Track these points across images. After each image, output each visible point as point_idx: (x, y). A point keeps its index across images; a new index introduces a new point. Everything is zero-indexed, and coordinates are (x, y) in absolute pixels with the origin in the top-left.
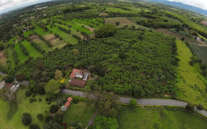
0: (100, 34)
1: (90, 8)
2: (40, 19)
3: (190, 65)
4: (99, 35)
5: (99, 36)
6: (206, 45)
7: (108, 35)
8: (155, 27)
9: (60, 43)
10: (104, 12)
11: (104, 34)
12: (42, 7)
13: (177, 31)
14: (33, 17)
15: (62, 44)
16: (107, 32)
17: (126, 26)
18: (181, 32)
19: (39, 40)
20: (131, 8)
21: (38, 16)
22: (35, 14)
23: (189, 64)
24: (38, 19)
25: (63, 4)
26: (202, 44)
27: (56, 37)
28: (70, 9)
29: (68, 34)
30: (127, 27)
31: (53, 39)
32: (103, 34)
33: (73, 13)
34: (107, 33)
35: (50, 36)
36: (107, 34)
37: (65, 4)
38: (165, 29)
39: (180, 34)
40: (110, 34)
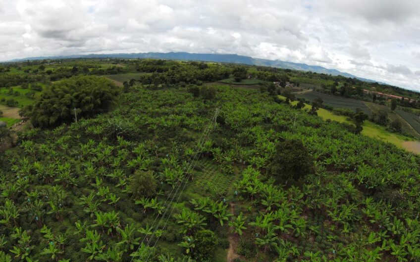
0: (55, 106)
4: (50, 114)
5: (52, 120)
6: (309, 90)
7: (92, 105)
11: (74, 104)
16: (87, 94)
17: (129, 84)
18: (245, 82)
26: (301, 91)
32: (69, 106)
34: (88, 98)
36: (87, 102)
39: (246, 85)
40: (99, 101)
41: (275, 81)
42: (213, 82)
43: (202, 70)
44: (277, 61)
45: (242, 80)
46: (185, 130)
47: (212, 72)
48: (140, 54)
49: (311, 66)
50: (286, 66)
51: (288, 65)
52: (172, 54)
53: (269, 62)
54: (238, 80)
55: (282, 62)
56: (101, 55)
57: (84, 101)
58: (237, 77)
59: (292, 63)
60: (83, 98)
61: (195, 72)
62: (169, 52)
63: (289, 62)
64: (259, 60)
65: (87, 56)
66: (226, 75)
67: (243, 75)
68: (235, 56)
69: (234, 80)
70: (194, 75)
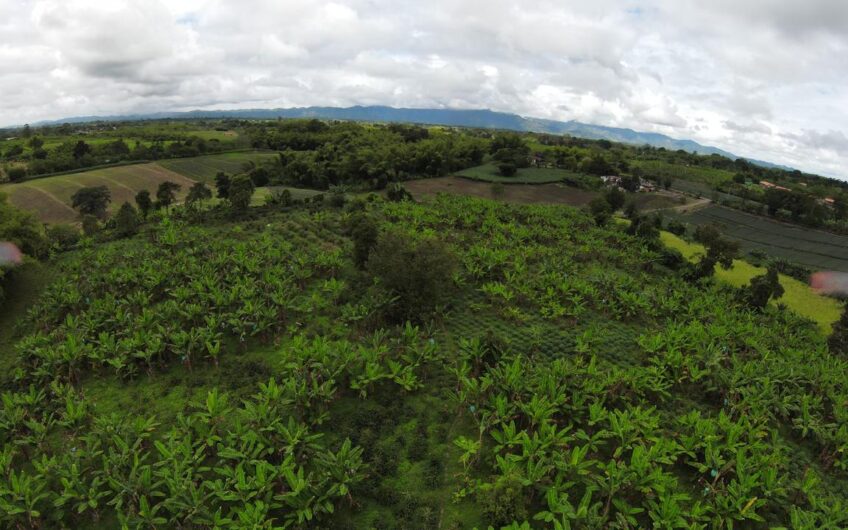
6: (702, 202)
8: (376, 181)
17: (154, 199)
18: (525, 175)
30: (166, 203)
38: (445, 180)
39: (530, 184)
41: (604, 174)
42: (441, 175)
43: (411, 144)
44: (571, 123)
45: (519, 171)
47: (439, 148)
48: (294, 110)
49: (641, 134)
50: (591, 134)
51: (595, 131)
52: (358, 109)
53: (555, 125)
54: (507, 172)
55: (581, 125)
56: (214, 112)
58: (506, 161)
59: (603, 128)
61: (393, 151)
62: (351, 105)
63: (595, 126)
64: (536, 121)
65: (187, 114)
66: (475, 157)
67: (518, 157)
68: (486, 114)
69: (498, 170)
70: (389, 159)
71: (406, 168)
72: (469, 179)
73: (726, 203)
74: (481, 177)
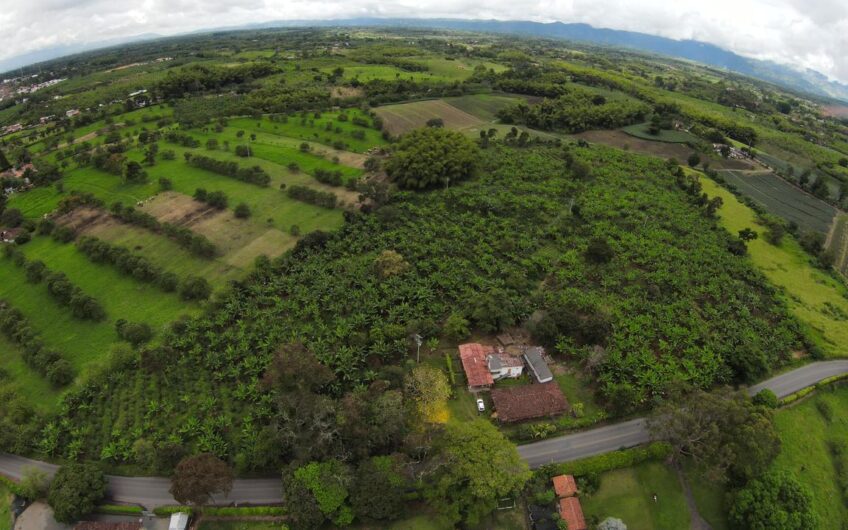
0: (425, 172)
1: (273, 73)
2: (62, 130)
3: (773, 247)
5: (422, 184)
6: (767, 171)
7: (459, 174)
8: (573, 129)
9: (250, 233)
10: (346, 85)
11: (444, 173)
12: (36, 82)
13: (653, 132)
14: (18, 125)
15: (260, 239)
17: (487, 133)
18: (666, 135)
19: (123, 227)
20: (430, 63)
21: (39, 121)
22: (21, 112)
23: (768, 242)
24: (51, 134)
25: (132, 65)
26: (753, 168)
27: (206, 204)
28: (193, 81)
29: (258, 184)
30: (493, 135)
31: (199, 216)
32: (440, 174)
33: (209, 97)
34: (456, 168)
35: (173, 201)
37: (138, 61)
38: (613, 133)
39: (665, 142)
40: (465, 170)
41: (716, 142)
42: (612, 129)
45: (662, 131)
46: (542, 213)
57: (453, 169)
60: (451, 167)
66: (638, 118)
67: (665, 122)
69: (649, 129)
71: (591, 123)
72: (627, 133)
73: (780, 174)
74: (635, 134)
